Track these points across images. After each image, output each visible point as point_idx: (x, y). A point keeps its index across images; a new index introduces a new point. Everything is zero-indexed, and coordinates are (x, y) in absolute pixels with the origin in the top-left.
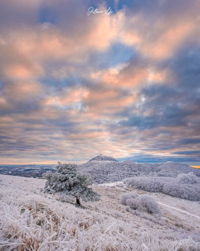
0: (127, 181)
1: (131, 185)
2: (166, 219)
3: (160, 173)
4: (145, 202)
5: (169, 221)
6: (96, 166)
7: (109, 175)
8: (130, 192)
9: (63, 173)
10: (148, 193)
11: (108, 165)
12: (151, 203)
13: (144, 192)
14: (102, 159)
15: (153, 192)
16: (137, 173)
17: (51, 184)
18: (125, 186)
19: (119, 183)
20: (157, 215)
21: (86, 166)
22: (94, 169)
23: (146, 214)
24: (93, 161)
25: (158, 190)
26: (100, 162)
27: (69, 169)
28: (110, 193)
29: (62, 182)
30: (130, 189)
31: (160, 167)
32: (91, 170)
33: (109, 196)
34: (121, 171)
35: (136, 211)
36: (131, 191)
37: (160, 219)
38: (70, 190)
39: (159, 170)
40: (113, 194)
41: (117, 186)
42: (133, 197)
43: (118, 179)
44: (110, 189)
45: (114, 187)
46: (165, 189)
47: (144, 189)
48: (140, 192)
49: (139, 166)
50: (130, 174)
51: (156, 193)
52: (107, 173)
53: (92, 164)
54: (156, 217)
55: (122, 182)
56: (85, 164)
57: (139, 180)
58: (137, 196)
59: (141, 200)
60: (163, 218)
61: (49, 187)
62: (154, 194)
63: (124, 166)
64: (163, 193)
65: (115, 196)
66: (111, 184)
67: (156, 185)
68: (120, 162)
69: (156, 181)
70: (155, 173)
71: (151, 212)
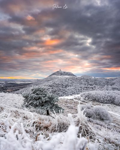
0: (84, 94)
1: (87, 98)
2: (114, 124)
3: (113, 86)
4: (98, 112)
5: (117, 126)
6: (56, 80)
7: (67, 88)
8: (86, 104)
9: (37, 94)
10: (102, 104)
11: (67, 80)
12: (103, 112)
13: (98, 103)
14: (61, 74)
15: (106, 103)
16: (93, 86)
17: (28, 101)
18: (82, 99)
19: (77, 96)
20: (108, 122)
21: (47, 80)
22: (54, 83)
23: (98, 121)
24: (53, 76)
25: (110, 102)
26: (59, 77)
27: (40, 91)
28: (69, 105)
29: (36, 100)
30: (86, 101)
31: (114, 82)
32: (51, 84)
33: (68, 107)
34: (78, 85)
35: (91, 118)
36: (87, 102)
37: (109, 125)
38: (42, 106)
39: (114, 84)
40: (72, 105)
41: (76, 99)
42: (89, 108)
43: (76, 92)
44: (69, 101)
45: (73, 100)
46: (116, 101)
47: (98, 101)
48: (95, 104)
49: (95, 80)
50: (87, 88)
51: (108, 105)
52: (66, 86)
53: (52, 79)
54: (106, 123)
55: (79, 95)
56: (46, 79)
57: (94, 94)
58: (92, 107)
59: (95, 110)
60: (112, 124)
61: (26, 103)
62: (106, 105)
63: (82, 80)
64: (114, 104)
65: (73, 107)
66: (70, 97)
67: (109, 98)
68: (78, 77)
69: (109, 94)
70: (110, 86)
71: (102, 120)
